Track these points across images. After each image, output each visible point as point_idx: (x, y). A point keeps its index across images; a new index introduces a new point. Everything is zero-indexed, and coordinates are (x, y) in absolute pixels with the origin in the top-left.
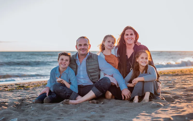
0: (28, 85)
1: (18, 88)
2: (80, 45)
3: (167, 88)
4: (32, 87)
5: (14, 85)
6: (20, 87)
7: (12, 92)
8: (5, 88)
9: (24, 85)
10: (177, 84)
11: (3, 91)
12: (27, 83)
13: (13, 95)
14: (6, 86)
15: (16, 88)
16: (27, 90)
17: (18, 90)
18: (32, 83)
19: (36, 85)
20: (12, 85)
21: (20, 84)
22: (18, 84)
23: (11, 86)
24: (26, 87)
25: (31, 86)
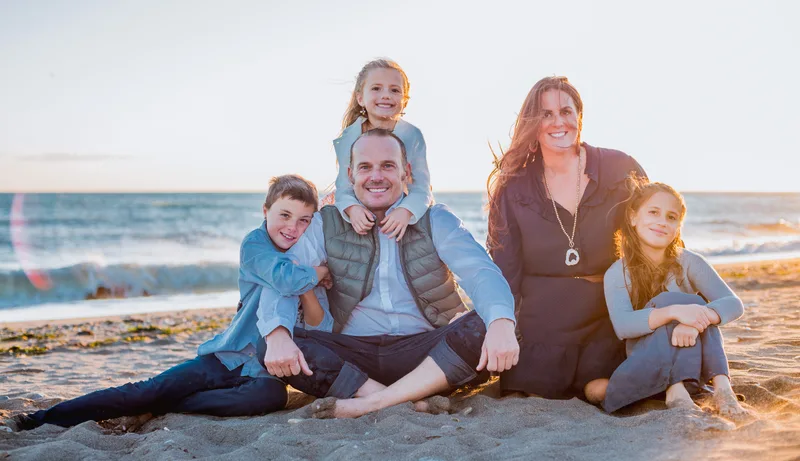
0: (173, 323)
1: (132, 338)
2: (367, 166)
4: (185, 330)
5: (118, 323)
6: (139, 331)
7: (105, 353)
8: (80, 334)
9: (154, 325)
11: (71, 348)
12: (172, 315)
13: (104, 368)
14: (88, 329)
15: (123, 334)
16: (165, 347)
17: (127, 344)
18: (189, 315)
19: (203, 325)
20: (109, 323)
21: (141, 318)
22: (136, 318)
23: (106, 327)
24: (163, 332)
25: (183, 326)
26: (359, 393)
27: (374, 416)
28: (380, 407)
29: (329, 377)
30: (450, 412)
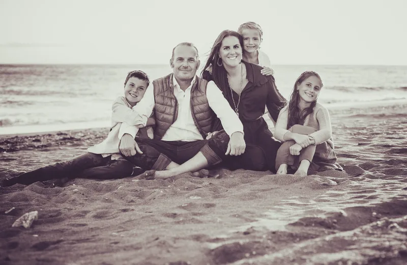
0: (83, 135)
1: (61, 143)
2: (181, 59)
3: (355, 144)
4: (88, 139)
5: (54, 135)
6: (64, 139)
7: (46, 150)
8: (34, 141)
9: (72, 136)
10: (376, 136)
11: (29, 148)
12: (83, 131)
13: (47, 157)
14: (39, 138)
15: (57, 141)
16: (78, 147)
17: (58, 146)
18: (91, 131)
19: (98, 136)
20: (50, 135)
21: (66, 133)
22: (63, 132)
23: (48, 137)
24: (77, 140)
25: (88, 137)
26: (167, 168)
27: (172, 179)
28: (176, 174)
29: (153, 161)
30: (209, 177)
